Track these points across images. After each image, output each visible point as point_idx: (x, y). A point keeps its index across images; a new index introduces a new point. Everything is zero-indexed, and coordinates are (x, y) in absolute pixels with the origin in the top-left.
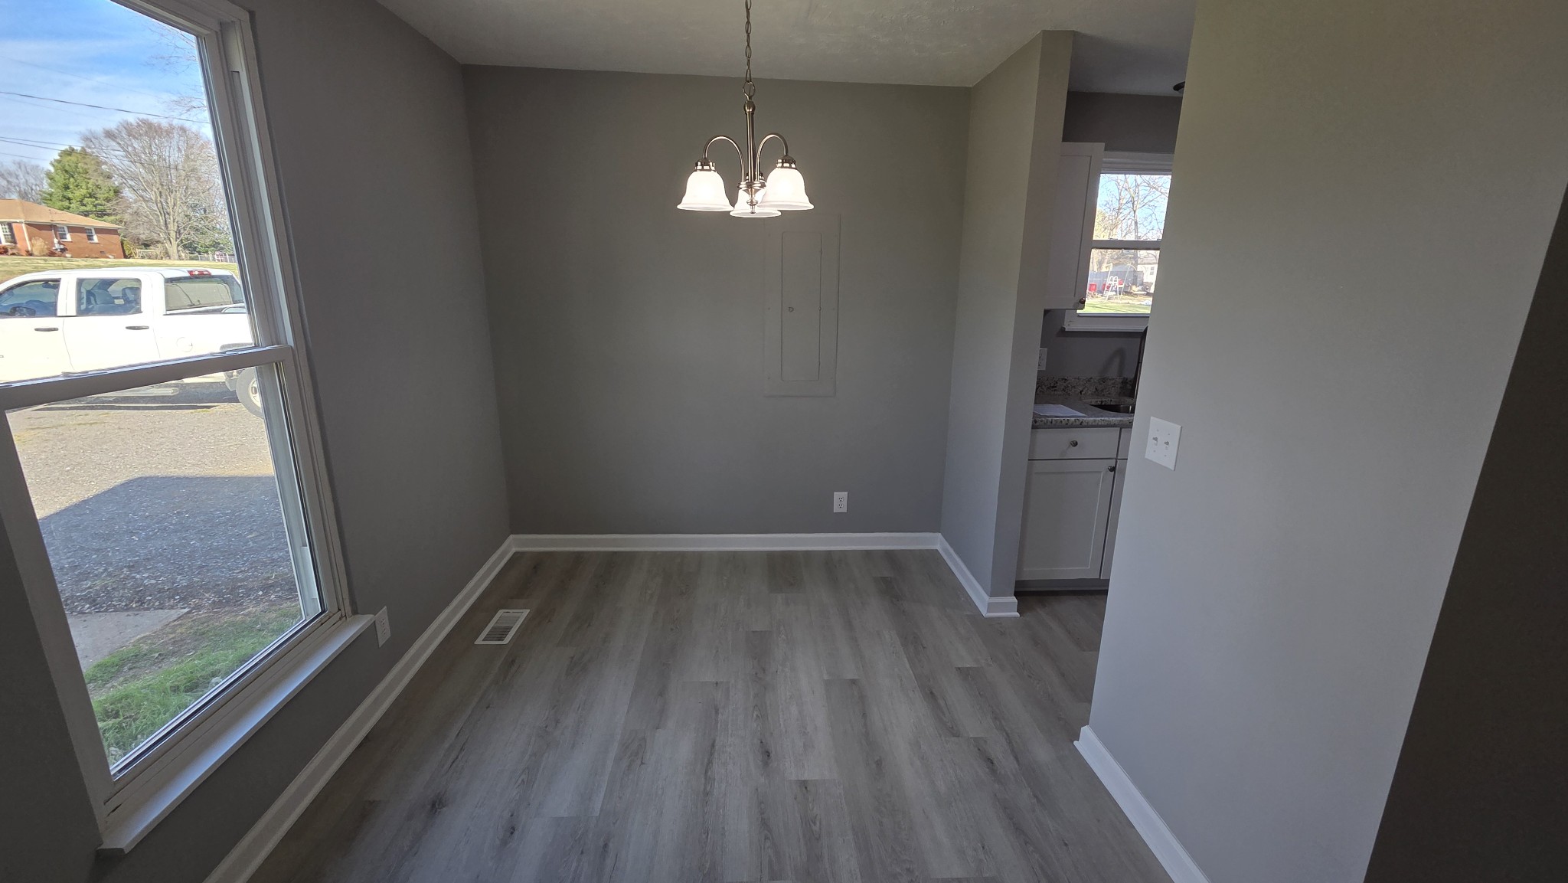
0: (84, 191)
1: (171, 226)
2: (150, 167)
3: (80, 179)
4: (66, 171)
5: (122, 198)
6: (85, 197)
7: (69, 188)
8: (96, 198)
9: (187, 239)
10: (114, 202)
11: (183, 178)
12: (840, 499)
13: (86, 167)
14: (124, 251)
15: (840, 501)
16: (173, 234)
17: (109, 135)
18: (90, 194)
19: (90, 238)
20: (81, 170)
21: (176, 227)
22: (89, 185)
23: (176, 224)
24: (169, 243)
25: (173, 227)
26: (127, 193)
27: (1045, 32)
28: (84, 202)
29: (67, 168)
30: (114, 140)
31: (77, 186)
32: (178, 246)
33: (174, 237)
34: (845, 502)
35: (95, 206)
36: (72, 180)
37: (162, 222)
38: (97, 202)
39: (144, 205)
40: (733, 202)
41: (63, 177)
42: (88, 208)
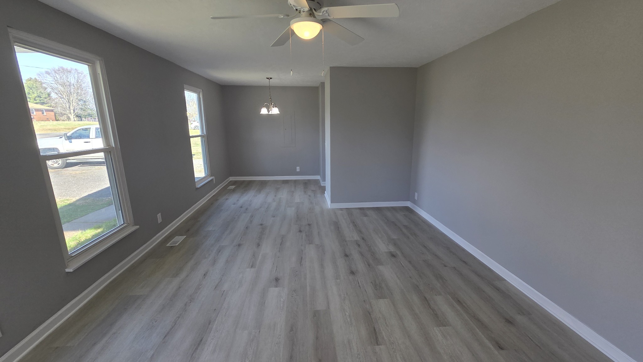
0: (36, 95)
1: (71, 108)
2: (63, 85)
3: (34, 90)
4: (29, 87)
5: (51, 97)
6: (36, 97)
7: (30, 94)
8: (41, 97)
9: (77, 113)
10: (48, 99)
11: (76, 89)
12: (298, 168)
13: (36, 85)
14: (56, 118)
15: (298, 169)
16: (72, 111)
17: (47, 73)
18: (38, 96)
19: (43, 113)
20: (34, 86)
21: (73, 108)
22: (38, 92)
23: (73, 107)
24: (70, 114)
25: (72, 108)
26: (53, 95)
27: (321, 82)
28: (36, 99)
29: (29, 86)
30: (49, 75)
31: (33, 93)
32: (74, 116)
33: (73, 112)
34: (299, 169)
35: (40, 100)
36: (31, 90)
37: (68, 106)
38: (41, 99)
39: (61, 100)
40: (269, 112)
41: (27, 89)
42: (38, 101)
